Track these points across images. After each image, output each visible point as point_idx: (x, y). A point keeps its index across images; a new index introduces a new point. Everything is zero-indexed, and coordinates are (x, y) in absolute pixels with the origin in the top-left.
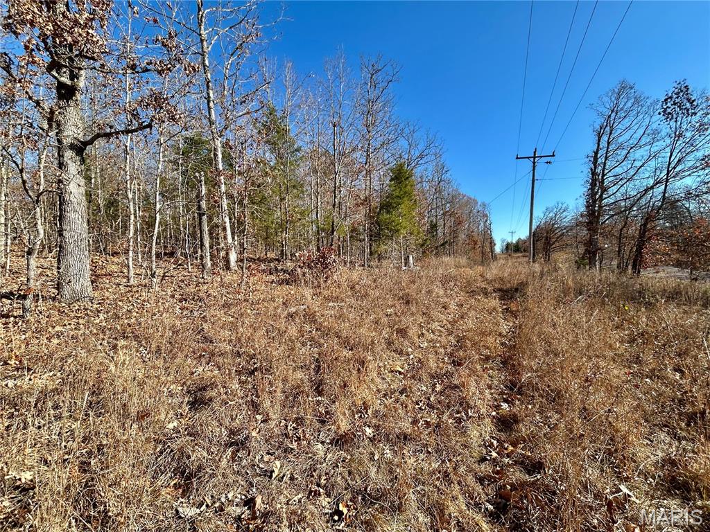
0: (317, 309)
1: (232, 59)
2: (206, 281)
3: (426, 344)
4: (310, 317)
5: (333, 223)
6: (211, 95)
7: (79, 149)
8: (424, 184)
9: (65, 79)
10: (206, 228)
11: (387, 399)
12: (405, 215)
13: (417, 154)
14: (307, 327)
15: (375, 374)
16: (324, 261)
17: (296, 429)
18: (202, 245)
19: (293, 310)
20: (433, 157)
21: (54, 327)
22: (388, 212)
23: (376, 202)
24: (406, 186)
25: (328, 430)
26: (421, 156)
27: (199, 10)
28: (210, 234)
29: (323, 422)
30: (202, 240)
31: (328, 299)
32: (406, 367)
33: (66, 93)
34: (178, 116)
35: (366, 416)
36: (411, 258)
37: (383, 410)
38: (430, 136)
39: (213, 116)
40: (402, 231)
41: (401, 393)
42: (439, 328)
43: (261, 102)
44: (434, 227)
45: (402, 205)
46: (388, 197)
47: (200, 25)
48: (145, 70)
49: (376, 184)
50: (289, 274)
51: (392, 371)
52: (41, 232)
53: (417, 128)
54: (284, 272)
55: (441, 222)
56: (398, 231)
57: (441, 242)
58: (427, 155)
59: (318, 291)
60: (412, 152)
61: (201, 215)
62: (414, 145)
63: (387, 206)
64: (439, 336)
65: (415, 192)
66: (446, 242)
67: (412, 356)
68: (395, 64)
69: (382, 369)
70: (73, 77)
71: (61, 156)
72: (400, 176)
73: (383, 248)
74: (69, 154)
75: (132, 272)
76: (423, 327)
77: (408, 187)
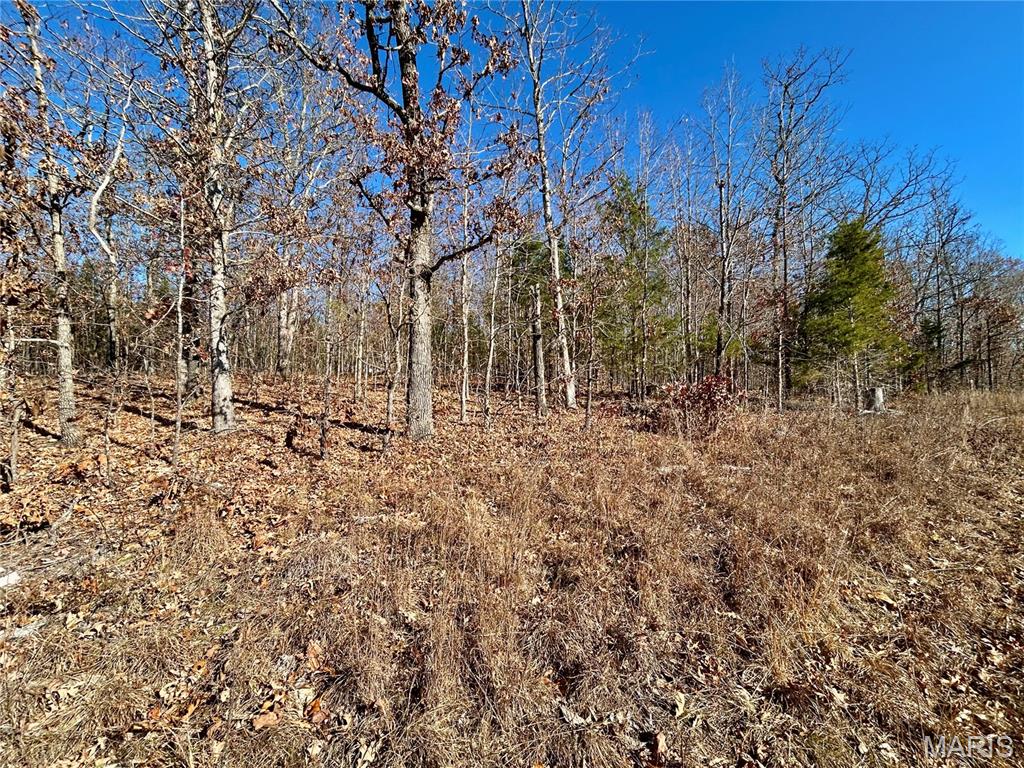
0: (704, 473)
1: (573, 132)
2: (541, 422)
3: (946, 563)
4: (694, 484)
5: (719, 336)
6: (548, 185)
7: (426, 276)
8: (904, 252)
9: (418, 207)
10: (541, 353)
11: (868, 648)
12: (863, 314)
13: (886, 198)
14: (691, 499)
15: (835, 599)
16: (709, 398)
17: (700, 653)
18: (537, 376)
19: (666, 470)
20: (928, 198)
21: (407, 465)
22: (824, 311)
23: (797, 297)
24: (865, 260)
25: (757, 671)
26: (896, 202)
27: (535, 85)
28: (546, 362)
29: (745, 654)
30: (536, 370)
31: (720, 458)
32: (904, 600)
33: (418, 219)
34: (519, 221)
35: (828, 668)
36: (879, 393)
37: (862, 668)
38: (918, 162)
39: (549, 212)
40: (856, 343)
41: (901, 645)
42: (975, 535)
43: (610, 179)
44: (933, 331)
45: (856, 298)
46: (823, 286)
47: (536, 105)
48: (487, 176)
49: (795, 266)
50: (650, 416)
51: (872, 601)
52: (400, 366)
53: (883, 151)
54: (642, 412)
55: (950, 323)
56: (847, 343)
57: (952, 360)
58: (909, 197)
59: (703, 444)
60: (874, 198)
61: (536, 338)
62: (877, 184)
63: (822, 300)
64: (979, 551)
65: (886, 269)
66: (968, 361)
67: (913, 581)
68: (835, 53)
69: (849, 592)
70: (424, 202)
71: (412, 286)
72: (850, 246)
73: (814, 375)
74: (419, 283)
75: (465, 408)
76: (932, 528)
77: (870, 263)
